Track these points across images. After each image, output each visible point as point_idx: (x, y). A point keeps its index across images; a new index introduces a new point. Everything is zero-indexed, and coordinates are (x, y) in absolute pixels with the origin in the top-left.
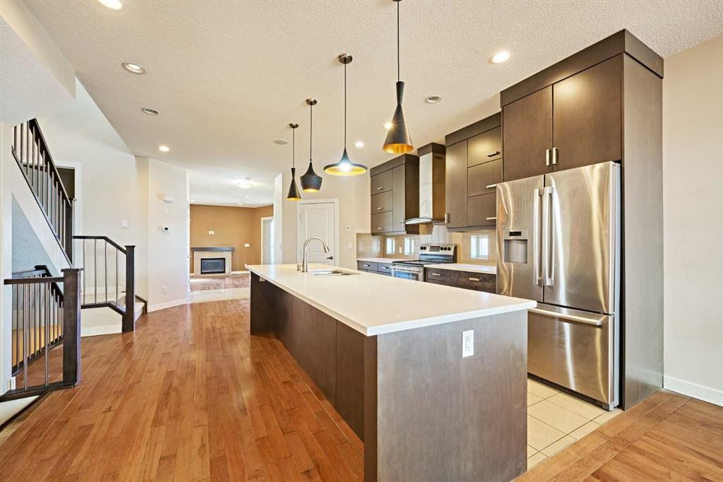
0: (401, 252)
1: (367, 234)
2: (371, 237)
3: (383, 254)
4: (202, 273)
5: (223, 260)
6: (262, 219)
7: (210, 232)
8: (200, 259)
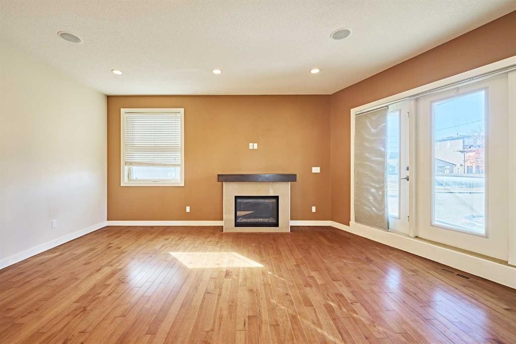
4: (237, 225)
5: (274, 200)
6: (353, 112)
7: (251, 144)
8: (234, 198)
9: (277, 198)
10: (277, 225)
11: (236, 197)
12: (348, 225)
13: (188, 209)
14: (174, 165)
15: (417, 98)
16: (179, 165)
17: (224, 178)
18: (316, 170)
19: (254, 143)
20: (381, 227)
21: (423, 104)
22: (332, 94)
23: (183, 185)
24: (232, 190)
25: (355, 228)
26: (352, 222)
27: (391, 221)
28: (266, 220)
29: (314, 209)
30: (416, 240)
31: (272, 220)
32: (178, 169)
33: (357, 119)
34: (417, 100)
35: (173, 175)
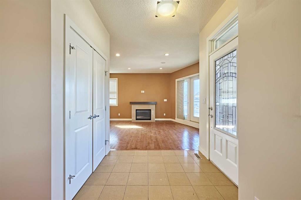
4: (137, 119)
6: (177, 80)
7: (142, 91)
8: (135, 110)
9: (150, 110)
10: (150, 119)
11: (136, 110)
12: (175, 119)
13: (119, 114)
14: (114, 99)
15: (190, 78)
16: (116, 99)
17: (132, 103)
18: (165, 100)
19: (143, 90)
20: (182, 119)
21: (192, 80)
22: (171, 73)
23: (117, 106)
24: (135, 107)
25: (177, 120)
26: (176, 118)
27: (185, 117)
28: (147, 118)
29: (165, 114)
30: (191, 122)
31: (149, 118)
32: (116, 100)
33: (177, 83)
34: (191, 79)
35: (114, 102)
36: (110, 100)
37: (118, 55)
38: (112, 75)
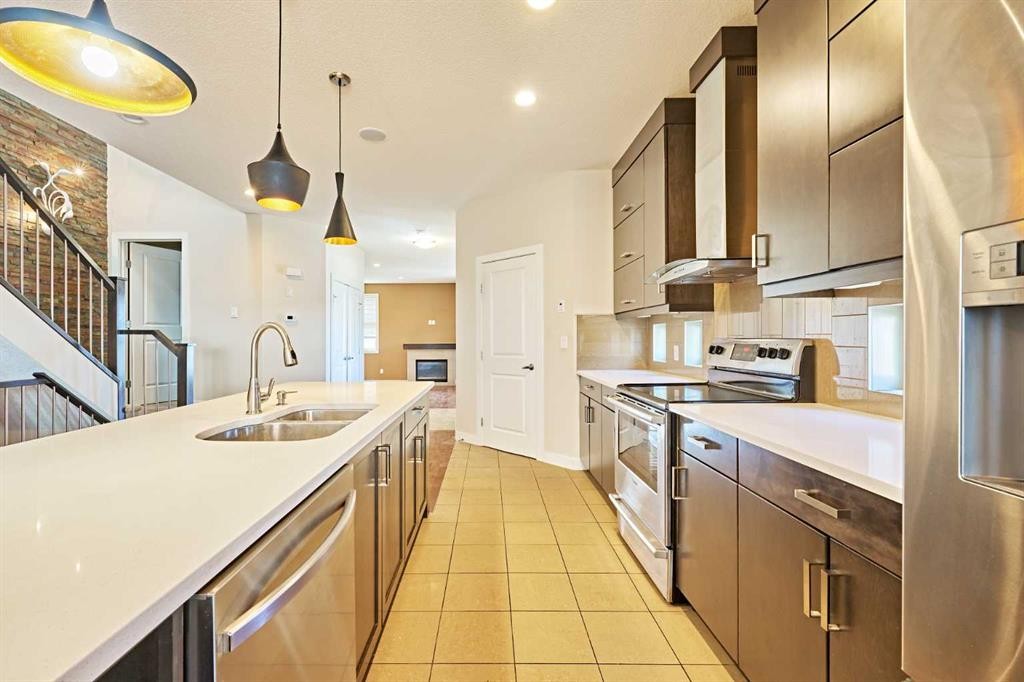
0: (676, 358)
1: (607, 316)
2: (616, 325)
3: (646, 361)
4: (418, 380)
5: (444, 363)
7: (430, 321)
8: (415, 361)
9: (446, 361)
10: (446, 381)
11: (417, 361)
13: (382, 371)
14: (373, 337)
17: (407, 347)
19: (432, 320)
23: (378, 353)
24: (413, 356)
28: (440, 378)
31: (444, 378)
32: (375, 341)
35: (371, 346)
36: (365, 340)
37: (377, 265)
38: (369, 288)
